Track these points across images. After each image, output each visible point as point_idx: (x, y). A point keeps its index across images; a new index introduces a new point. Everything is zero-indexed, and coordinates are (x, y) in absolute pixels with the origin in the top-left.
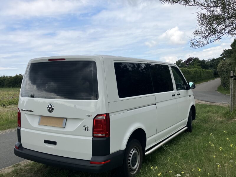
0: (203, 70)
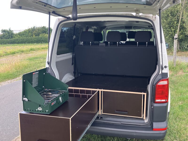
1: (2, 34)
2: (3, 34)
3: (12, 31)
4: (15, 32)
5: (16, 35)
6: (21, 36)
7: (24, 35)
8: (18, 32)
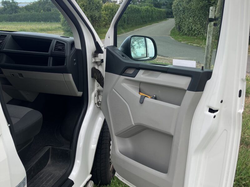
0: (156, 8)
1: (2, 8)
2: (4, 7)
3: (17, 3)
4: (20, 6)
5: (22, 9)
6: (29, 11)
7: (32, 9)
8: (24, 5)
